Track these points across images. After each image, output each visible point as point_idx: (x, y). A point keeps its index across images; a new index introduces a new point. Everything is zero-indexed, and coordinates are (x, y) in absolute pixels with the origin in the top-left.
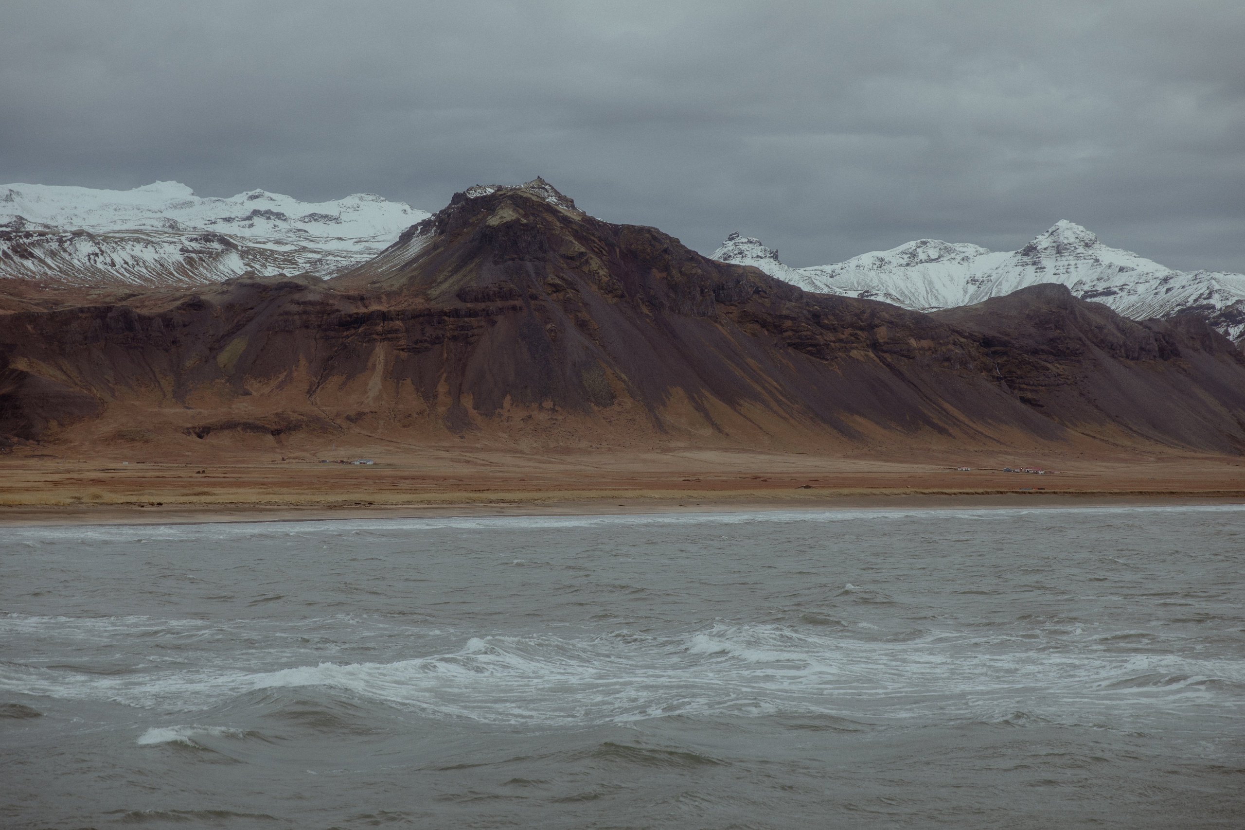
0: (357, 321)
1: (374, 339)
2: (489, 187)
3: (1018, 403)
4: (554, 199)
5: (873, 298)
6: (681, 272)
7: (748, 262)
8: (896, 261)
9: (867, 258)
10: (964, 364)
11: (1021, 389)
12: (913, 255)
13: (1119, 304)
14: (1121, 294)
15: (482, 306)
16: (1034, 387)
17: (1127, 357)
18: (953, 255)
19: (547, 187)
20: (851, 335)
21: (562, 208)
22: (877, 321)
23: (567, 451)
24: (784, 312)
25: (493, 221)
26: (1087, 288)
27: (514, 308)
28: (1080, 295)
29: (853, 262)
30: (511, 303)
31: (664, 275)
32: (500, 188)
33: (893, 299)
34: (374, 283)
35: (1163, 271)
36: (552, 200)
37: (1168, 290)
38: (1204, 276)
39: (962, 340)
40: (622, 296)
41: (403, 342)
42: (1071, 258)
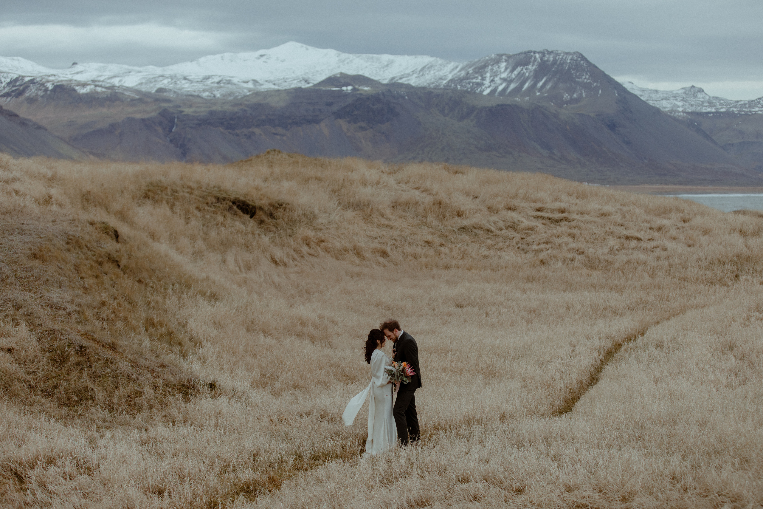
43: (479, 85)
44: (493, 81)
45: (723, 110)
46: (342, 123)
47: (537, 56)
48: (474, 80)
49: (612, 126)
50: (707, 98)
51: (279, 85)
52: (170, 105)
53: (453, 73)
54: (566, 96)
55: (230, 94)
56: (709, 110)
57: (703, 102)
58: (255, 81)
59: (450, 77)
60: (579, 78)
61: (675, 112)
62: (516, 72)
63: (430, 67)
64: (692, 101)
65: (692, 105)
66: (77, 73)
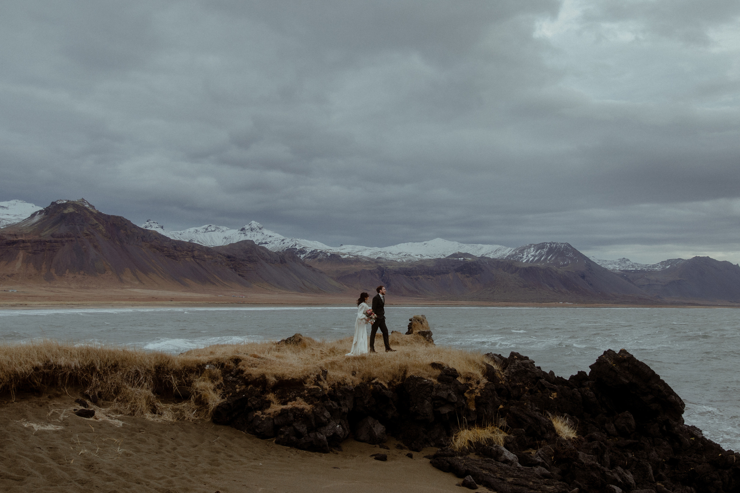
0: (13, 243)
1: (20, 249)
2: (65, 200)
3: (238, 276)
4: (88, 206)
5: (193, 242)
6: (131, 231)
7: (153, 229)
8: (201, 231)
9: (192, 229)
10: (221, 263)
11: (238, 271)
12: (207, 229)
13: (269, 247)
14: (270, 244)
15: (60, 239)
16: (242, 271)
17: (271, 263)
18: (219, 230)
19: (85, 201)
20: (186, 253)
21: (90, 209)
22: (194, 249)
23: (88, 288)
24: (164, 245)
25: (66, 212)
26: (260, 241)
27: (72, 240)
28: (257, 243)
29: (188, 230)
30: (70, 239)
31: (125, 232)
32: (68, 201)
33: (200, 243)
34: (20, 230)
35: (282, 238)
36: (87, 206)
37: (284, 243)
38: (294, 240)
39: (221, 256)
40: (110, 238)
41: (30, 250)
42: (255, 232)
43: (521, 258)
44: (527, 256)
45: (639, 269)
46: (459, 274)
47: (548, 245)
48: (519, 256)
49: (583, 277)
50: (631, 263)
51: (432, 257)
52: (383, 264)
53: (509, 253)
54: (561, 263)
55: (410, 260)
56: (632, 269)
57: (629, 265)
58: (421, 255)
59: (508, 254)
60: (568, 255)
61: (615, 270)
62: (538, 252)
63: (499, 250)
64: (624, 265)
65: (623, 267)
66: (343, 249)
